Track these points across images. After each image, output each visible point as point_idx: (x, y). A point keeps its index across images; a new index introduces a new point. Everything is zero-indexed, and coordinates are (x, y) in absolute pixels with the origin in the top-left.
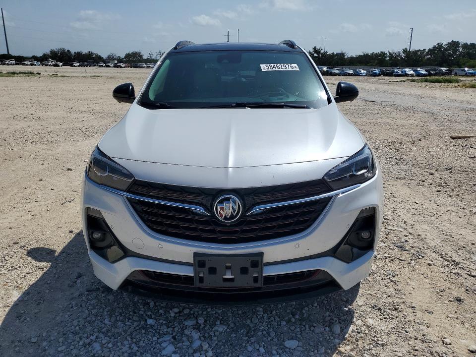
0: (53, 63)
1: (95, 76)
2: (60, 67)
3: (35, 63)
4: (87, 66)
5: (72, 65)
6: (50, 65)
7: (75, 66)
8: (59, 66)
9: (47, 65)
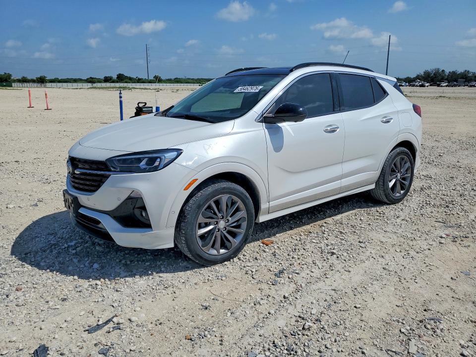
0: (420, 83)
1: (440, 97)
2: (426, 87)
3: (403, 84)
4: (455, 86)
5: (439, 85)
6: (417, 86)
7: (442, 86)
8: (424, 86)
9: (414, 86)
